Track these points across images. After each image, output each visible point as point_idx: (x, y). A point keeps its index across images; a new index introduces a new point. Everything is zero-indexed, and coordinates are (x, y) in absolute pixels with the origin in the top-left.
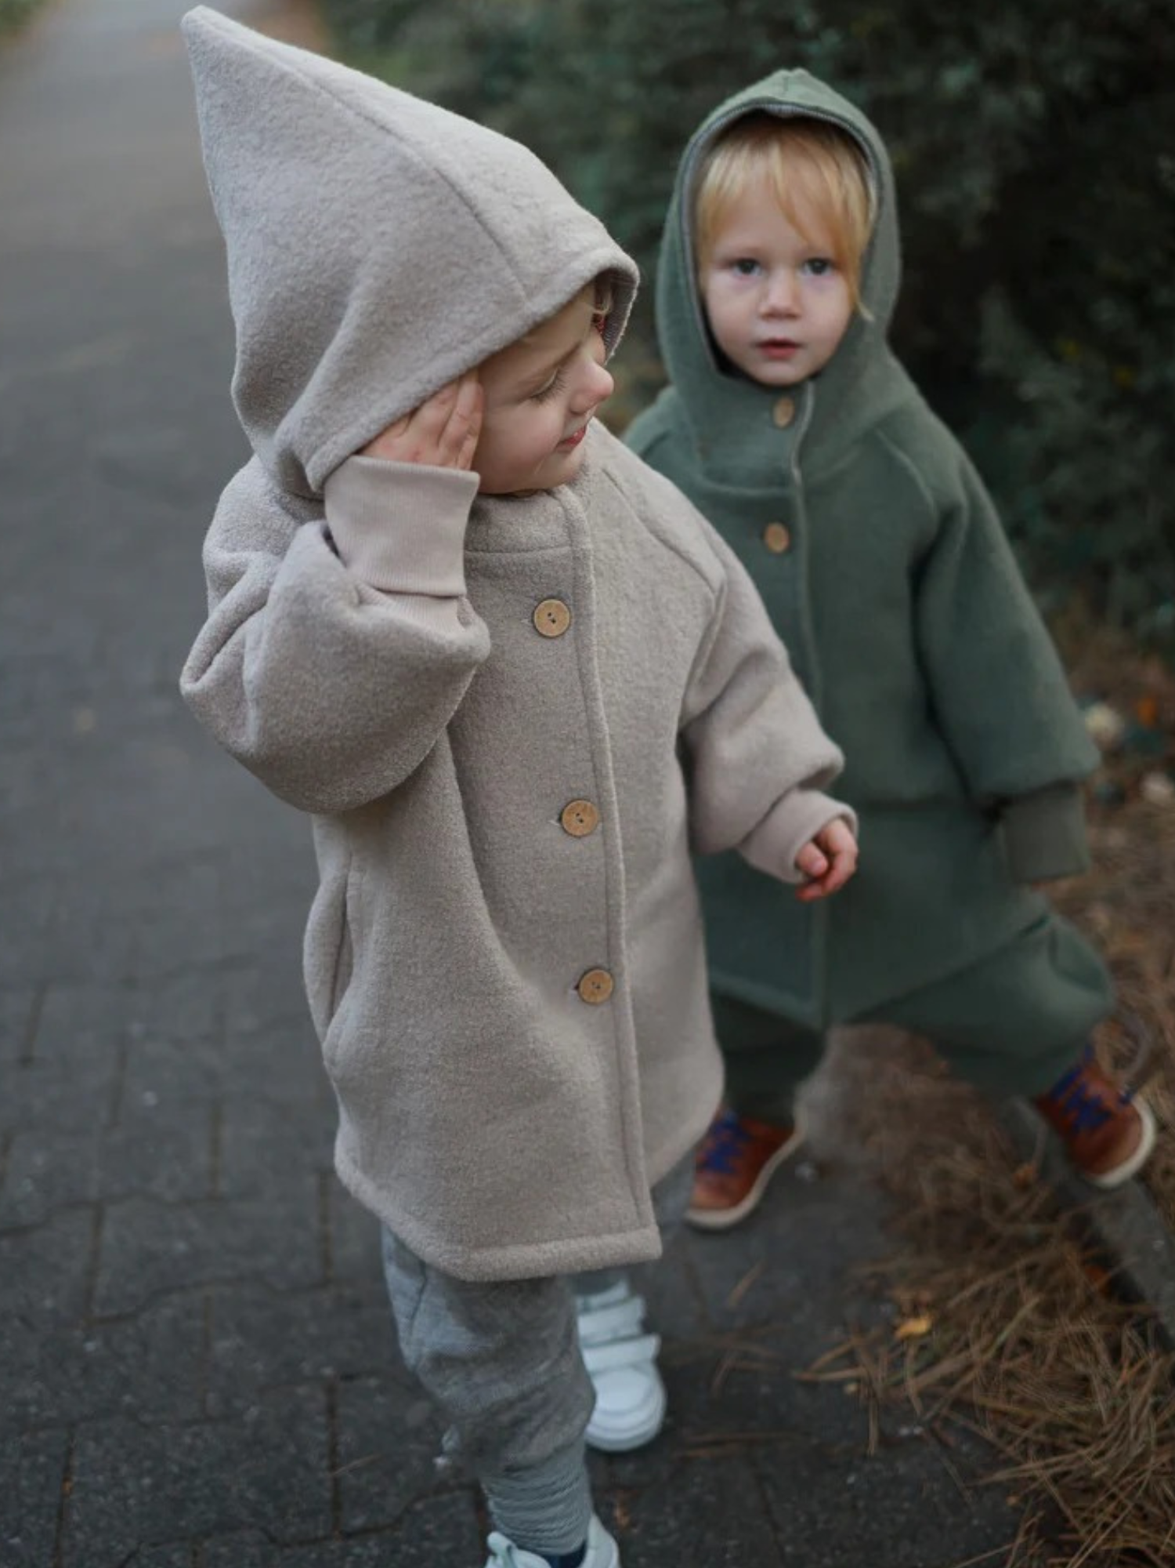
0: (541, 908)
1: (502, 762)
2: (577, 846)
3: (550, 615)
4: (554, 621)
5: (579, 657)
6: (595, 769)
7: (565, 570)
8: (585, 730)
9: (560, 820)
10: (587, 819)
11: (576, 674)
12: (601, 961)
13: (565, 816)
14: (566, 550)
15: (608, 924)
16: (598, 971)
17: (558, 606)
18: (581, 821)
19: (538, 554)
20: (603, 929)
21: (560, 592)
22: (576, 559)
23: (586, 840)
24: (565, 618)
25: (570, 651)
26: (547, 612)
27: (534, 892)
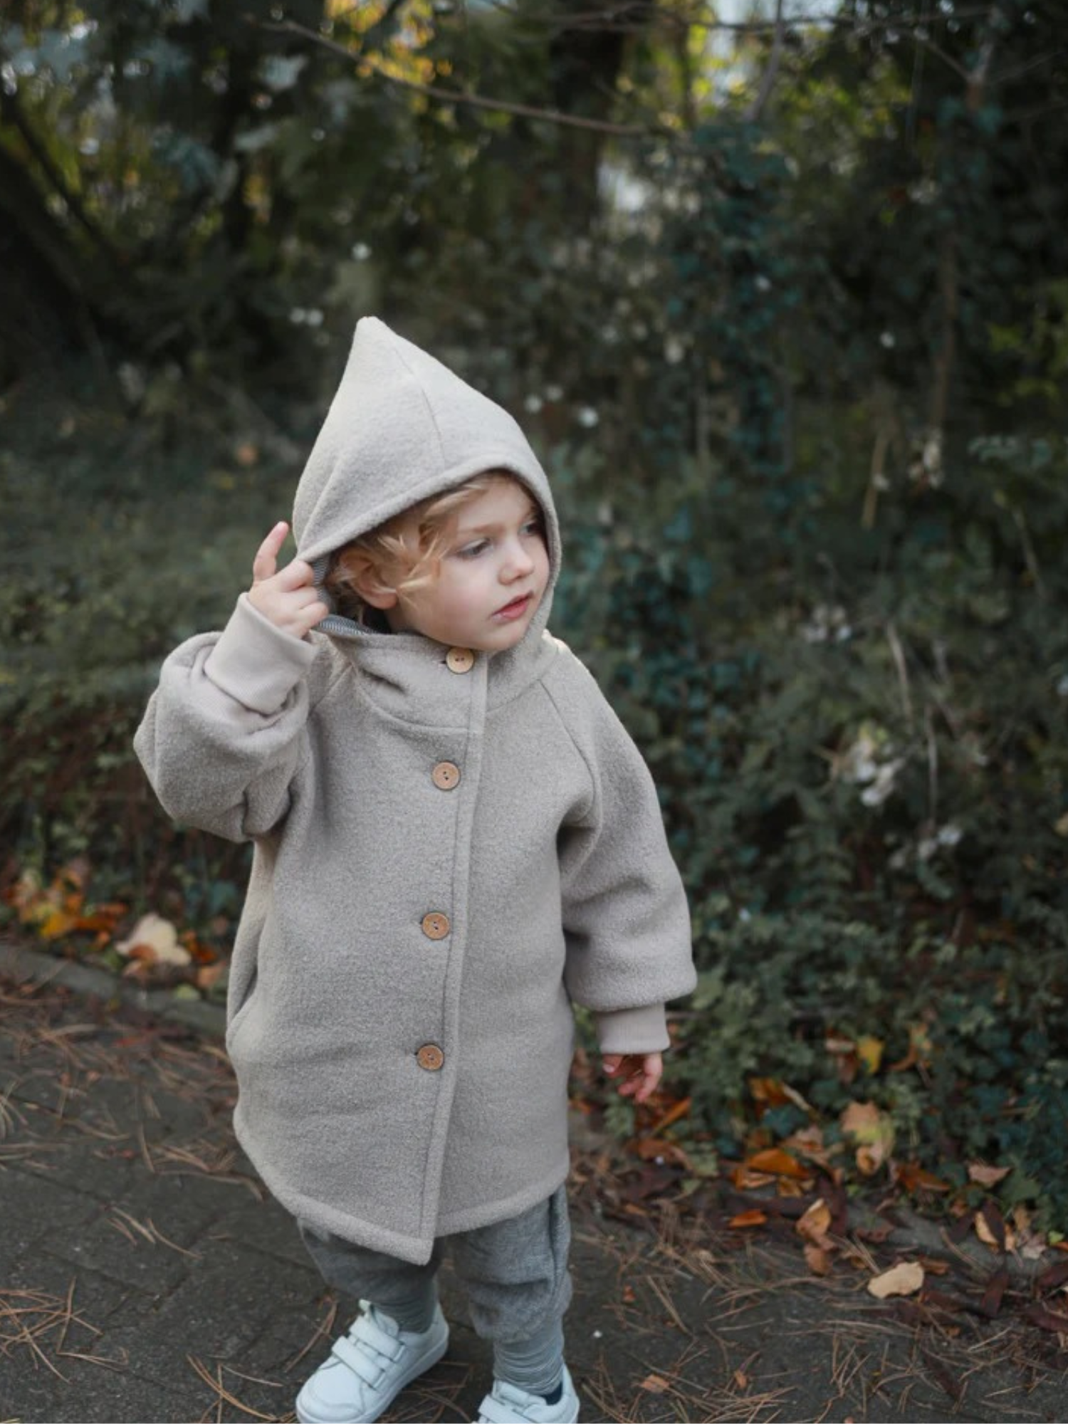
0: (392, 984)
1: (386, 869)
2: (430, 945)
3: (445, 773)
4: (447, 779)
5: (459, 808)
6: (452, 893)
7: (459, 744)
8: (451, 863)
9: (421, 923)
10: (441, 928)
11: (453, 820)
12: (436, 1039)
13: (425, 921)
14: (464, 730)
15: (444, 1011)
16: (432, 1047)
17: (452, 769)
18: (437, 928)
19: (440, 730)
20: (439, 1015)
21: (454, 759)
22: (468, 739)
23: (436, 942)
24: (454, 779)
25: (454, 802)
26: (444, 770)
27: (389, 970)
